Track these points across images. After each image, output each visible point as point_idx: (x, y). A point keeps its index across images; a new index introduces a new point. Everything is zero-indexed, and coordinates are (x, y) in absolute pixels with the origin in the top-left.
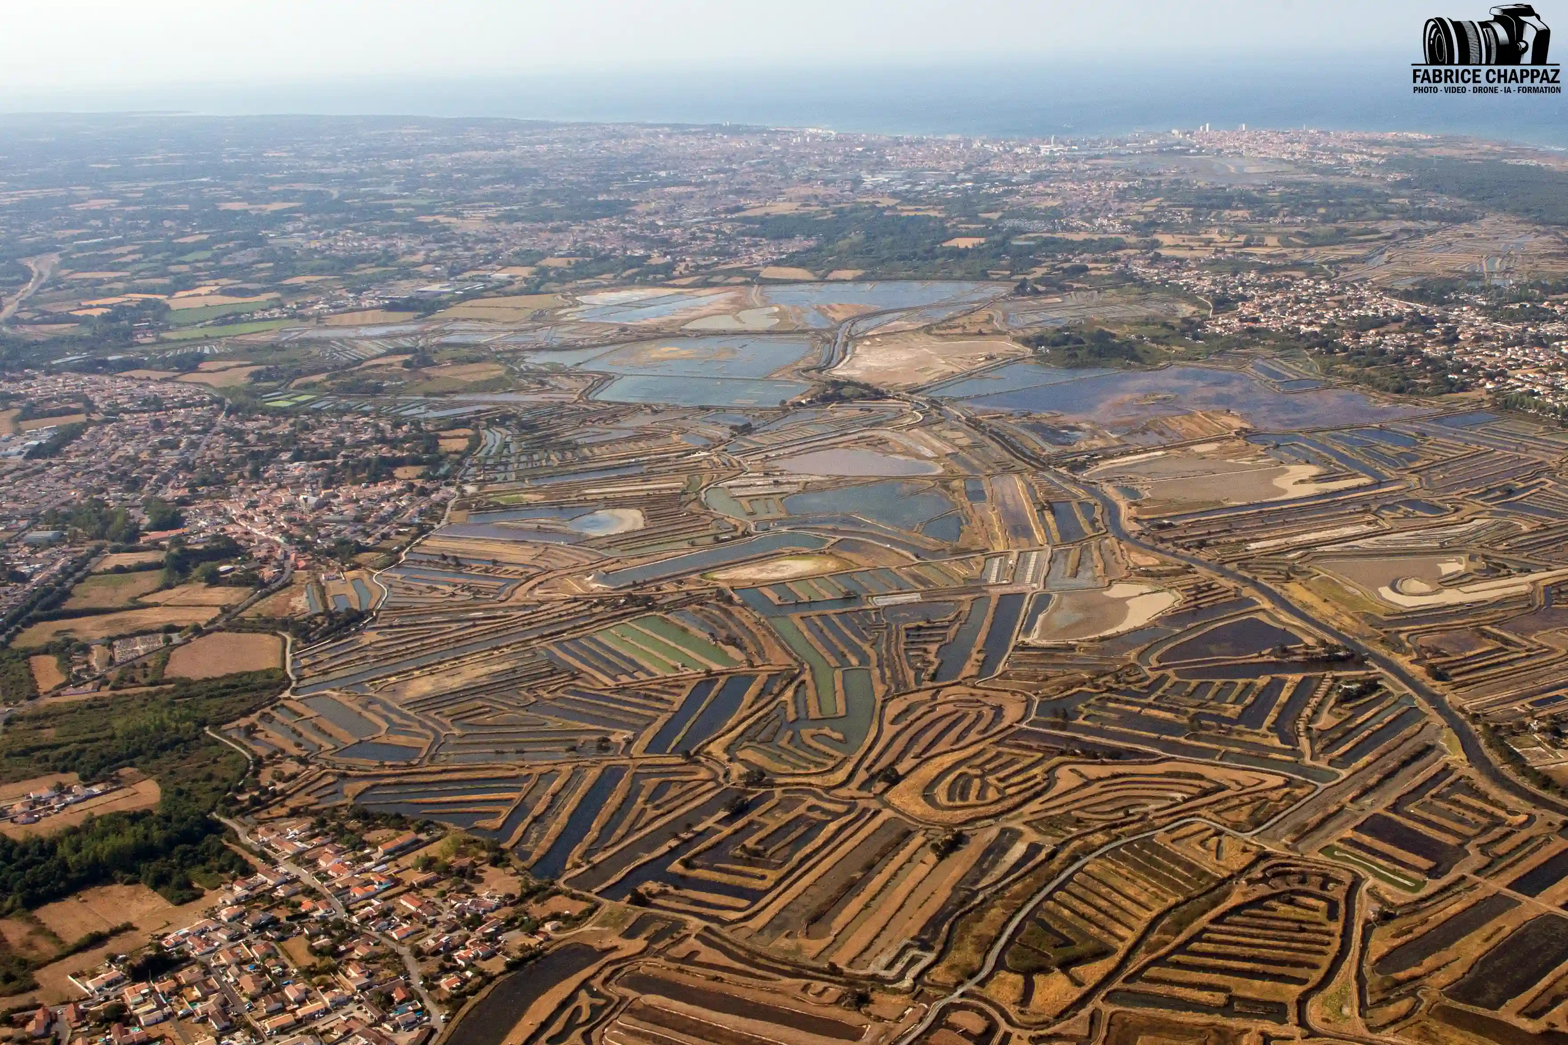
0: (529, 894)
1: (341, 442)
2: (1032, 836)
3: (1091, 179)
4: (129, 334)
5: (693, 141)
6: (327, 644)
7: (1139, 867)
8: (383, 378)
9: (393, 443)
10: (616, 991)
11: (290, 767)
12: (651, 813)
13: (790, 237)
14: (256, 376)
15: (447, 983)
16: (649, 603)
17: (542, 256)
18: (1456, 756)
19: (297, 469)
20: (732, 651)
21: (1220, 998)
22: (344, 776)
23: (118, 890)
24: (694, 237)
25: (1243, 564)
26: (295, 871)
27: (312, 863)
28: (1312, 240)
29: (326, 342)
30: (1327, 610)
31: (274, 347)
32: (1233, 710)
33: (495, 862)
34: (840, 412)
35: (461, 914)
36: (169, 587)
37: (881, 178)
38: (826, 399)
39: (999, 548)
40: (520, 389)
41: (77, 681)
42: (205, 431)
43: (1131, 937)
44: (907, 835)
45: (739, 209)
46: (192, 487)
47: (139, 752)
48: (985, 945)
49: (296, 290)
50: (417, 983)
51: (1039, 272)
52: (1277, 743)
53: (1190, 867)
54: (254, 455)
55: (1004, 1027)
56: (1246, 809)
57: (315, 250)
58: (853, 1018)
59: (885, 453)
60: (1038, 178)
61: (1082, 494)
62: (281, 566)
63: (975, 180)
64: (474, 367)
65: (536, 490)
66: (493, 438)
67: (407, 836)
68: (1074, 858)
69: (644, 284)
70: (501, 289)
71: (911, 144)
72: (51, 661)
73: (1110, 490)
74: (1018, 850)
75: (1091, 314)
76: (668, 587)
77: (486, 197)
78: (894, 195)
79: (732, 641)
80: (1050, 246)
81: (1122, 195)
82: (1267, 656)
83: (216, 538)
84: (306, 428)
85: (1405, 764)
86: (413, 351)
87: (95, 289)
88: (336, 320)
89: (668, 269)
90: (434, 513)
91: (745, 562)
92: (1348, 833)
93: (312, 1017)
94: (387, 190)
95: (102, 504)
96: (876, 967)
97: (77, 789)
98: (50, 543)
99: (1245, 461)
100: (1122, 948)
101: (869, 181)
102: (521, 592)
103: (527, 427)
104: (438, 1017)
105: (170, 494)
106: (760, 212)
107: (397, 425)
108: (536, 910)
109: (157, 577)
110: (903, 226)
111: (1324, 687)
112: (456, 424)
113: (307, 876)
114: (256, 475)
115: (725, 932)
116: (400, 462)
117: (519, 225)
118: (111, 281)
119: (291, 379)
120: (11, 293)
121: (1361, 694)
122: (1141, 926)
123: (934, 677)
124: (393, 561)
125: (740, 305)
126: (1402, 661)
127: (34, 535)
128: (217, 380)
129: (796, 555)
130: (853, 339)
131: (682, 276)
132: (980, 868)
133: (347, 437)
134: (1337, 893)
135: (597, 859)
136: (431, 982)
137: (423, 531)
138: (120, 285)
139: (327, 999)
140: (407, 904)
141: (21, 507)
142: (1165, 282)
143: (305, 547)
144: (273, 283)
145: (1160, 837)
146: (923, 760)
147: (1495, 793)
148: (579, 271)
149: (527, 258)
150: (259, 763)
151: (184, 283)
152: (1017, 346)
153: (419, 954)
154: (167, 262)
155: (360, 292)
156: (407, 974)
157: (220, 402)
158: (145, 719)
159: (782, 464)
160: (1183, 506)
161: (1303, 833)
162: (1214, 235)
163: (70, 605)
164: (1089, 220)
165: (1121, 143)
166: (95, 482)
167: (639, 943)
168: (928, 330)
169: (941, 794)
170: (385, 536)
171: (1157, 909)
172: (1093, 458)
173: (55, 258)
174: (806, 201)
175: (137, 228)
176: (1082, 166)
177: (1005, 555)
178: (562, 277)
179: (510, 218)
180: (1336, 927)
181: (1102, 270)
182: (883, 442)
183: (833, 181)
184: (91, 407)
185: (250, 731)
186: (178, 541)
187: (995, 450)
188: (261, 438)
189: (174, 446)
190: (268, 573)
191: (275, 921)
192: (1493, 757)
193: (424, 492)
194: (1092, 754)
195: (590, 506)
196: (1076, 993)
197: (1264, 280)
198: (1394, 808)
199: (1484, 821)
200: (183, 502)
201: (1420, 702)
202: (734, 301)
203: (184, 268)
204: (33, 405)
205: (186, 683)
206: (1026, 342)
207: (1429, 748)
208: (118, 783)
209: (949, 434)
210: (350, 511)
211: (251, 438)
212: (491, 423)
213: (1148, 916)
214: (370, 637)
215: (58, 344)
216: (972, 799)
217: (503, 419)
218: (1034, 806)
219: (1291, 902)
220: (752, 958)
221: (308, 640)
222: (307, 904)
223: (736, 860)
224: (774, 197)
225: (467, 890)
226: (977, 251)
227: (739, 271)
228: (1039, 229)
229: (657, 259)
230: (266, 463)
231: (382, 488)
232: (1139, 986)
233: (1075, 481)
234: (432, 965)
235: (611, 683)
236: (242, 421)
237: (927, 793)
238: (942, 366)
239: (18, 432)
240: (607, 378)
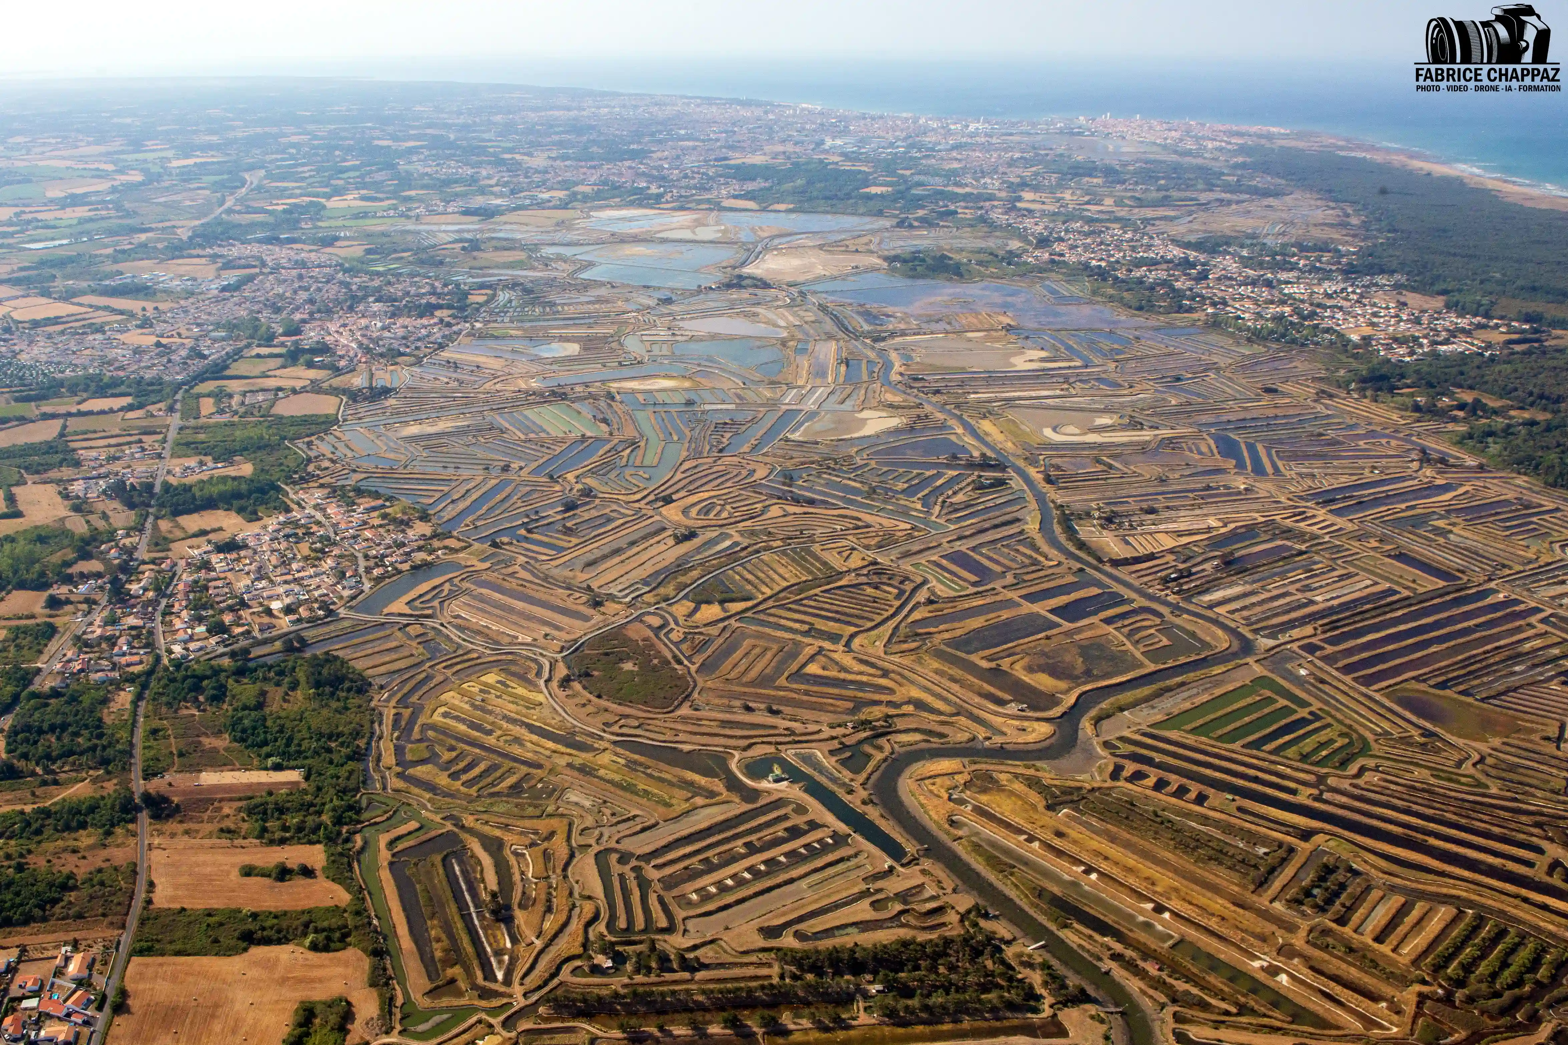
0: (435, 536)
1: (408, 293)
2: (737, 538)
3: (996, 150)
4: (298, 221)
5: (714, 109)
6: (366, 404)
7: (793, 560)
8: (445, 256)
9: (439, 295)
10: (465, 585)
11: (326, 464)
12: (519, 504)
13: (754, 179)
14: (369, 252)
15: (376, 572)
16: (563, 397)
17: (576, 184)
18: (1032, 526)
19: (376, 307)
20: (603, 426)
21: (806, 627)
22: (354, 471)
23: (220, 513)
24: (686, 176)
25: (958, 406)
26: (313, 512)
27: (323, 510)
28: (1141, 203)
29: (418, 233)
30: (1000, 437)
31: (384, 234)
32: (901, 486)
33: (421, 519)
34: (734, 294)
35: (395, 541)
36: (284, 367)
37: (839, 142)
38: (729, 286)
39: (800, 383)
40: (533, 268)
41: (221, 412)
42: (328, 282)
43: (769, 592)
44: (664, 529)
45: (726, 159)
46: (311, 314)
47: (246, 449)
48: (681, 587)
49: (409, 199)
50: (361, 570)
51: (921, 213)
52: (919, 506)
53: (825, 564)
54: (353, 297)
55: (673, 625)
56: (877, 539)
57: (427, 174)
58: (589, 611)
59: (753, 322)
60: (957, 147)
61: (872, 355)
62: (351, 360)
63: (907, 147)
64: (506, 253)
65: (518, 329)
66: (503, 297)
67: (380, 502)
68: (758, 552)
69: (641, 206)
70: (541, 205)
71: (873, 118)
72: (211, 400)
73: (893, 356)
74: (727, 543)
75: (942, 243)
76: (578, 389)
77: (554, 144)
78: (843, 154)
79: (605, 421)
80: (941, 194)
81: (1012, 163)
82: (942, 459)
83: (318, 342)
84: (389, 283)
85: (996, 526)
86: (471, 241)
87: (282, 193)
88: (428, 219)
89: (659, 196)
90: (450, 338)
91: (633, 378)
92: (935, 558)
93: (302, 578)
94: (486, 136)
95: (257, 319)
96: (614, 590)
97: (211, 464)
98: (223, 339)
99: (997, 345)
100: (761, 597)
101: (829, 143)
102: (487, 386)
103: (527, 291)
104: (367, 586)
105: (298, 316)
106: (739, 161)
107: (446, 285)
108: (436, 543)
109: (280, 361)
110: (838, 174)
111: (969, 480)
112: (482, 286)
113: (319, 516)
114: (351, 309)
115: (537, 565)
116: (440, 307)
117: (568, 163)
118: (294, 188)
119: (388, 255)
120: (232, 194)
121: (992, 486)
122: (777, 589)
123: (721, 451)
124: (419, 362)
125: (699, 223)
126: (1032, 472)
127: (214, 334)
128: (343, 253)
129: (667, 377)
130: (766, 249)
131: (667, 202)
132: (698, 550)
133: (413, 290)
134: (908, 587)
135: (479, 523)
136: (368, 570)
137: (442, 347)
138: (298, 191)
139: (312, 571)
140: (368, 534)
141: (211, 318)
142: (1010, 225)
143: (368, 351)
144: (394, 194)
145: (816, 548)
146: (691, 493)
147: (1045, 548)
148: (598, 195)
149: (565, 185)
150: (309, 460)
151: (338, 192)
152: (879, 261)
153: (366, 557)
154: (330, 178)
155: (448, 202)
156: (357, 565)
157: (341, 265)
158: (254, 433)
159: (681, 324)
160: (939, 368)
161: (906, 555)
162: (1067, 195)
163: (228, 373)
164: (977, 180)
165: (1034, 125)
166: (256, 308)
167: (487, 565)
168: (821, 247)
169: (694, 512)
170: (417, 348)
171: (793, 581)
172: (893, 334)
173: (262, 173)
174: (775, 156)
175: (318, 155)
176: (994, 140)
177: (802, 387)
178: (586, 198)
179: (565, 158)
180: (897, 603)
181: (969, 214)
182: (755, 315)
183: (802, 142)
184: (264, 264)
185: (309, 444)
186: (296, 343)
187: (829, 325)
188: (360, 288)
189: (307, 289)
190: (342, 363)
191: (296, 534)
192: (1057, 529)
193: (449, 325)
194: (797, 500)
195: (549, 339)
196: (723, 615)
197: (1086, 228)
198: (973, 549)
199: (1027, 561)
200: (304, 321)
201: (1029, 495)
202: (696, 220)
203: (341, 182)
204: (230, 261)
205: (282, 417)
206: (885, 259)
207: (1018, 520)
208: (232, 464)
209: (802, 313)
210: (401, 332)
211: (354, 287)
212: (506, 287)
213: (785, 584)
214: (392, 401)
215: (252, 226)
216: (711, 516)
217: (514, 285)
218: (749, 523)
219: (876, 588)
220: (546, 578)
221: (355, 401)
222: (315, 528)
223: (558, 531)
224: (754, 152)
225: (403, 531)
226: (882, 196)
227: (708, 201)
228: (937, 183)
229: (654, 190)
230: (359, 302)
231: (425, 321)
232: (762, 616)
233: (873, 348)
234: (371, 563)
235: (523, 437)
236: (351, 277)
237: (685, 511)
238: (819, 270)
239: (218, 277)
240: (591, 264)
